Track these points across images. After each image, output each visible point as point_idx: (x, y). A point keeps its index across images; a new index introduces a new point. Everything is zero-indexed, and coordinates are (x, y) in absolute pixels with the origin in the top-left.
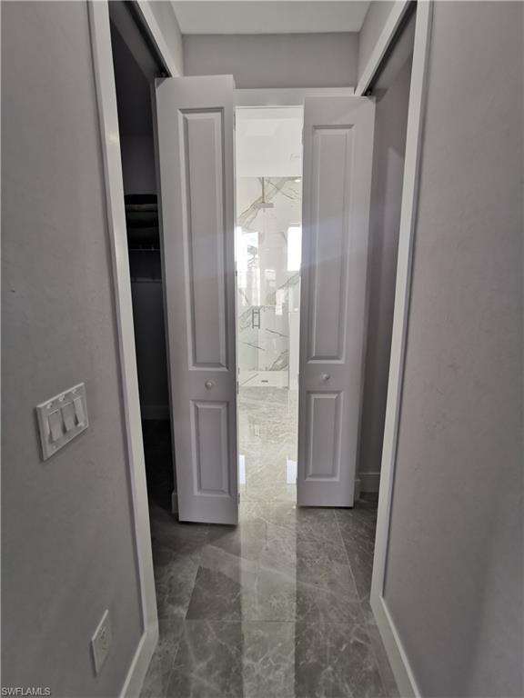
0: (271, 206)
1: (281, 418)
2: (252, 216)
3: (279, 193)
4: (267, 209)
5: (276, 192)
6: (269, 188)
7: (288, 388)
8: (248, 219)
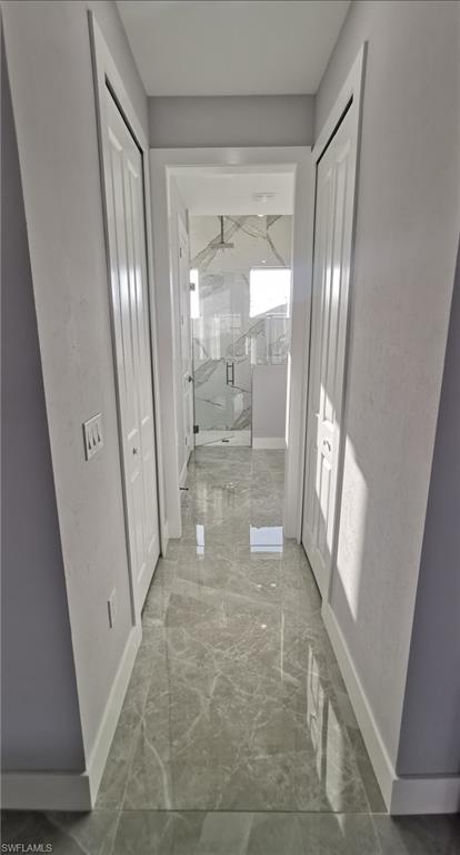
0: (231, 245)
1: (243, 476)
2: (208, 257)
3: (240, 230)
4: (226, 249)
5: (236, 230)
6: (229, 225)
7: (251, 447)
8: (206, 260)
